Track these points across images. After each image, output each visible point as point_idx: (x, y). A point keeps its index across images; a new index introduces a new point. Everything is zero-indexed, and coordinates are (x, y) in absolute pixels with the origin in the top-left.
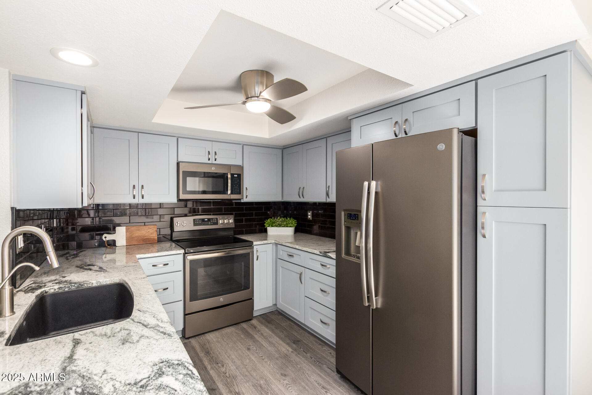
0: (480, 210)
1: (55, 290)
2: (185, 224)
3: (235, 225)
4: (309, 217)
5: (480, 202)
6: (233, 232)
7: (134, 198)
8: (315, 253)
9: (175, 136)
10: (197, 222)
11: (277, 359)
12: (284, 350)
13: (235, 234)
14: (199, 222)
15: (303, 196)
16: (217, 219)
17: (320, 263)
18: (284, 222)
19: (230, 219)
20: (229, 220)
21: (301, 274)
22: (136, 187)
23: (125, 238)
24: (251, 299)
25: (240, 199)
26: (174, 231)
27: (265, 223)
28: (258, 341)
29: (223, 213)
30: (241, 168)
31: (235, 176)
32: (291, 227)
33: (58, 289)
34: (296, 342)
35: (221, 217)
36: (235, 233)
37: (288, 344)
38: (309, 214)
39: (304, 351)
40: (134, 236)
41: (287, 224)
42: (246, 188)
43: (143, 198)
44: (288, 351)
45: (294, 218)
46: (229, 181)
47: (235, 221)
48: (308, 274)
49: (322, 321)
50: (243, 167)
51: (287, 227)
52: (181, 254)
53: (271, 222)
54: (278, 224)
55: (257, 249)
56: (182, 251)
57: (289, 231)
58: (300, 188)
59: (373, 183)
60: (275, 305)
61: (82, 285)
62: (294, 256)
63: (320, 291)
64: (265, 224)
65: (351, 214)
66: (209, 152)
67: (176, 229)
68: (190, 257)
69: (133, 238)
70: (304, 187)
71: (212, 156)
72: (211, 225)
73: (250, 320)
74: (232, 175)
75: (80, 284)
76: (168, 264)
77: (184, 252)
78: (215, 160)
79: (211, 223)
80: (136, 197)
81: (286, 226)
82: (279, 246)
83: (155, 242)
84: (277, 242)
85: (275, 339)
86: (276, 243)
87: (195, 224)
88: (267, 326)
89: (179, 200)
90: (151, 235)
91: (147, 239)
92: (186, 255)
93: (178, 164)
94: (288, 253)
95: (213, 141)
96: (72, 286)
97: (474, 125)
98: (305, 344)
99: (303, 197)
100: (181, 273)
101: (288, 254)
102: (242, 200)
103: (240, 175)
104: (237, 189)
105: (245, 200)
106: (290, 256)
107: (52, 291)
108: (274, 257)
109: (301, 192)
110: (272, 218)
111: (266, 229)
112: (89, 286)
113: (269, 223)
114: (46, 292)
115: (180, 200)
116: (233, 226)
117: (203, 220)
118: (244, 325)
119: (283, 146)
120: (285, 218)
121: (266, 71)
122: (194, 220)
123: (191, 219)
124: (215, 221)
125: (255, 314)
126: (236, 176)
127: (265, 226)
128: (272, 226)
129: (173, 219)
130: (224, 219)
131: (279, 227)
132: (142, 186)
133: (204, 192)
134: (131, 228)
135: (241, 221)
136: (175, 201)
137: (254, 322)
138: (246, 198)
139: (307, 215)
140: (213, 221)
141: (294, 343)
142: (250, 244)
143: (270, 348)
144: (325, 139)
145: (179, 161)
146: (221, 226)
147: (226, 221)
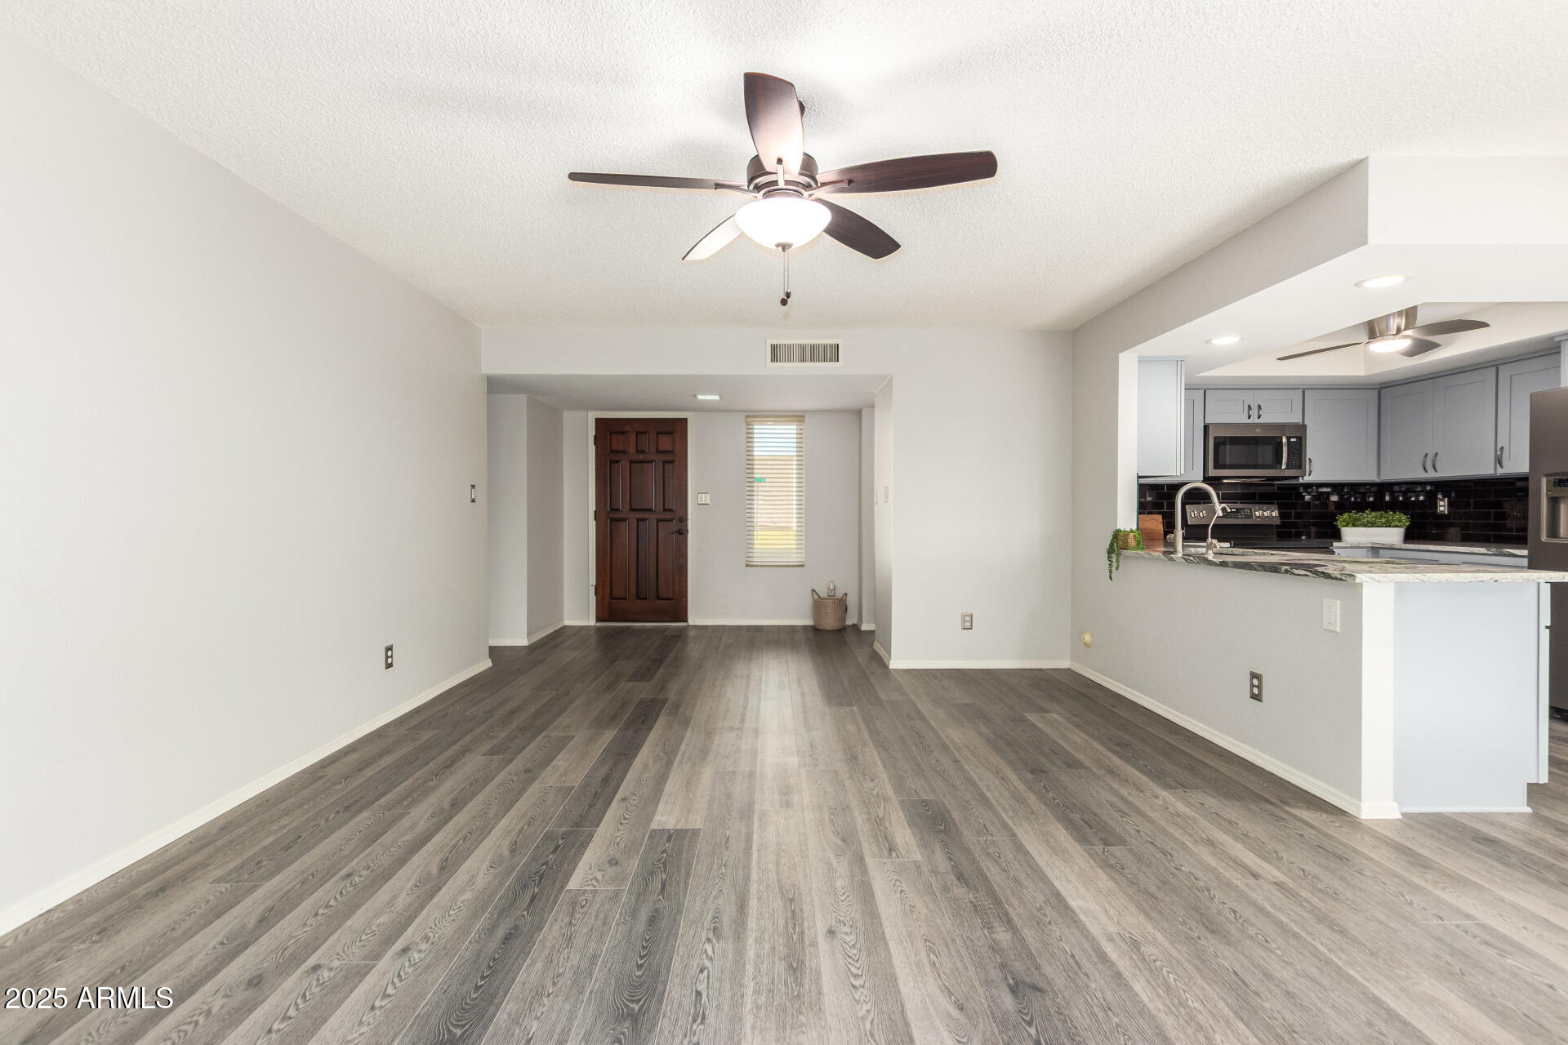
2: (1203, 515)
3: (1280, 522)
4: (1442, 509)
6: (1282, 531)
9: (1201, 389)
15: (1433, 468)
16: (1250, 509)
18: (1380, 519)
19: (1274, 511)
20: (1271, 512)
25: (1296, 478)
27: (1336, 520)
30: (1304, 427)
31: (1292, 440)
32: (1397, 526)
35: (1259, 506)
36: (1279, 535)
38: (1443, 503)
41: (1388, 521)
42: (1311, 459)
46: (1285, 449)
47: (1283, 514)
51: (1390, 527)
53: (1349, 518)
54: (1368, 522)
57: (1392, 536)
58: (1428, 453)
65: (1559, 479)
66: (1248, 406)
67: (1191, 521)
70: (1437, 454)
71: (1254, 413)
72: (1242, 518)
74: (1289, 439)
78: (1260, 418)
79: (1241, 515)
81: (1388, 525)
84: (1377, 546)
86: (1375, 548)
89: (1206, 478)
93: (1206, 428)
95: (1252, 389)
99: (1437, 472)
102: (1301, 479)
103: (1301, 437)
104: (1295, 460)
109: (1430, 462)
110: (1353, 512)
111: (1339, 530)
113: (1345, 520)
115: (1208, 477)
116: (1277, 522)
119: (1382, 384)
120: (1383, 512)
124: (1248, 512)
126: (1295, 440)
127: (1336, 526)
128: (1354, 526)
129: (1185, 507)
130: (1264, 510)
131: (1370, 527)
135: (1292, 516)
136: (1201, 478)
138: (1309, 475)
139: (1437, 506)
140: (1245, 512)
144: (1494, 368)
145: (1206, 423)
146: (1259, 522)
147: (1268, 514)
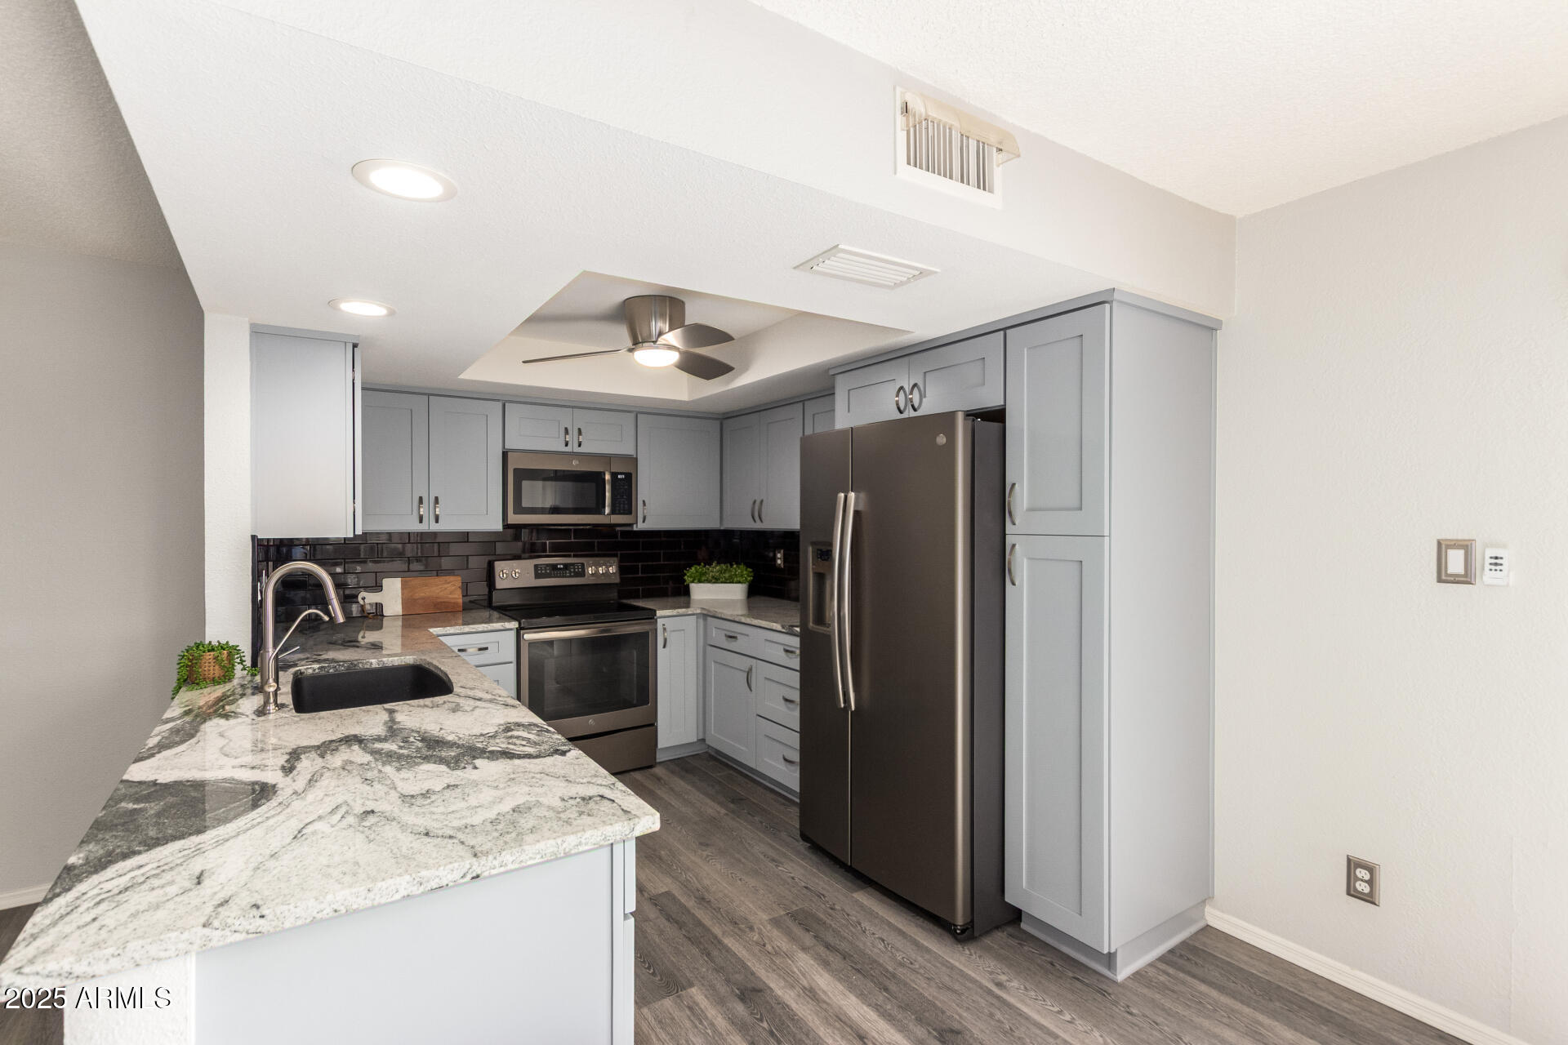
0: (1009, 540)
1: (314, 670)
2: (517, 575)
3: (621, 578)
4: (779, 562)
5: (1009, 528)
6: (616, 594)
7: (421, 521)
8: (774, 628)
9: (498, 400)
10: (542, 570)
11: (695, 823)
12: (710, 811)
13: (620, 597)
14: (546, 570)
15: (760, 518)
16: (583, 564)
17: (782, 647)
18: (724, 573)
19: (610, 566)
20: (607, 567)
21: (749, 672)
22: (425, 500)
23: (400, 601)
24: (651, 725)
25: (631, 525)
26: (495, 589)
27: (686, 574)
28: (661, 799)
29: (596, 552)
30: (634, 461)
31: (619, 477)
32: (739, 582)
33: (319, 668)
34: (737, 800)
35: (591, 560)
36: (622, 595)
37: (719, 803)
38: (779, 555)
39: (749, 814)
40: (417, 596)
41: (731, 577)
42: (644, 501)
43: (437, 521)
44: (719, 813)
45: (748, 565)
46: (608, 487)
47: (622, 570)
48: (762, 671)
49: (785, 760)
50: (637, 459)
51: (733, 583)
52: (511, 629)
53: (697, 572)
54: (713, 577)
55: (664, 625)
56: (514, 625)
57: (734, 592)
58: (755, 502)
59: (852, 495)
60: (703, 740)
61: (355, 665)
62: (739, 636)
63: (783, 702)
64: (686, 577)
65: (821, 550)
66: (566, 429)
67: (500, 584)
68: (529, 636)
69: (415, 600)
70: (762, 501)
71: (573, 438)
72: (570, 576)
73: (651, 767)
74: (614, 475)
75: (352, 664)
76: (486, 649)
77: (517, 626)
78: (580, 446)
79: (570, 572)
80: (425, 519)
81: (730, 581)
82: (709, 619)
83: (458, 609)
84: (705, 612)
85: (695, 796)
86: (704, 615)
87: (537, 576)
88: (682, 778)
89: (506, 526)
90: (450, 596)
91: (441, 602)
92: (522, 632)
93: (505, 454)
94: (726, 632)
95: (573, 407)
96: (340, 665)
97: (1002, 403)
98: (754, 803)
99: (762, 521)
100: (512, 667)
101: (726, 635)
102: (634, 525)
103: (630, 475)
104: (624, 504)
105: (640, 526)
106: (731, 637)
107: (310, 671)
108: (701, 643)
109: (757, 512)
110: (699, 564)
111: (688, 586)
112: (366, 667)
113: (693, 575)
114: (301, 673)
115: (508, 525)
116: (617, 580)
117: (554, 567)
118: (637, 775)
119: (724, 414)
120: (729, 565)
121: (669, 297)
122: (536, 566)
123: (529, 564)
124: (578, 568)
125: (660, 757)
126: (623, 477)
127: (685, 581)
128: (700, 581)
129: (493, 564)
130: (598, 565)
131: (714, 583)
132: (437, 499)
133: (555, 510)
134: (411, 581)
135: (634, 570)
136: (499, 527)
137: (657, 770)
138: (644, 521)
139: (774, 559)
140: (575, 569)
141: (733, 802)
142: (650, 616)
143: (683, 809)
144: (801, 404)
145: (506, 447)
146: (592, 581)
147: (601, 570)
